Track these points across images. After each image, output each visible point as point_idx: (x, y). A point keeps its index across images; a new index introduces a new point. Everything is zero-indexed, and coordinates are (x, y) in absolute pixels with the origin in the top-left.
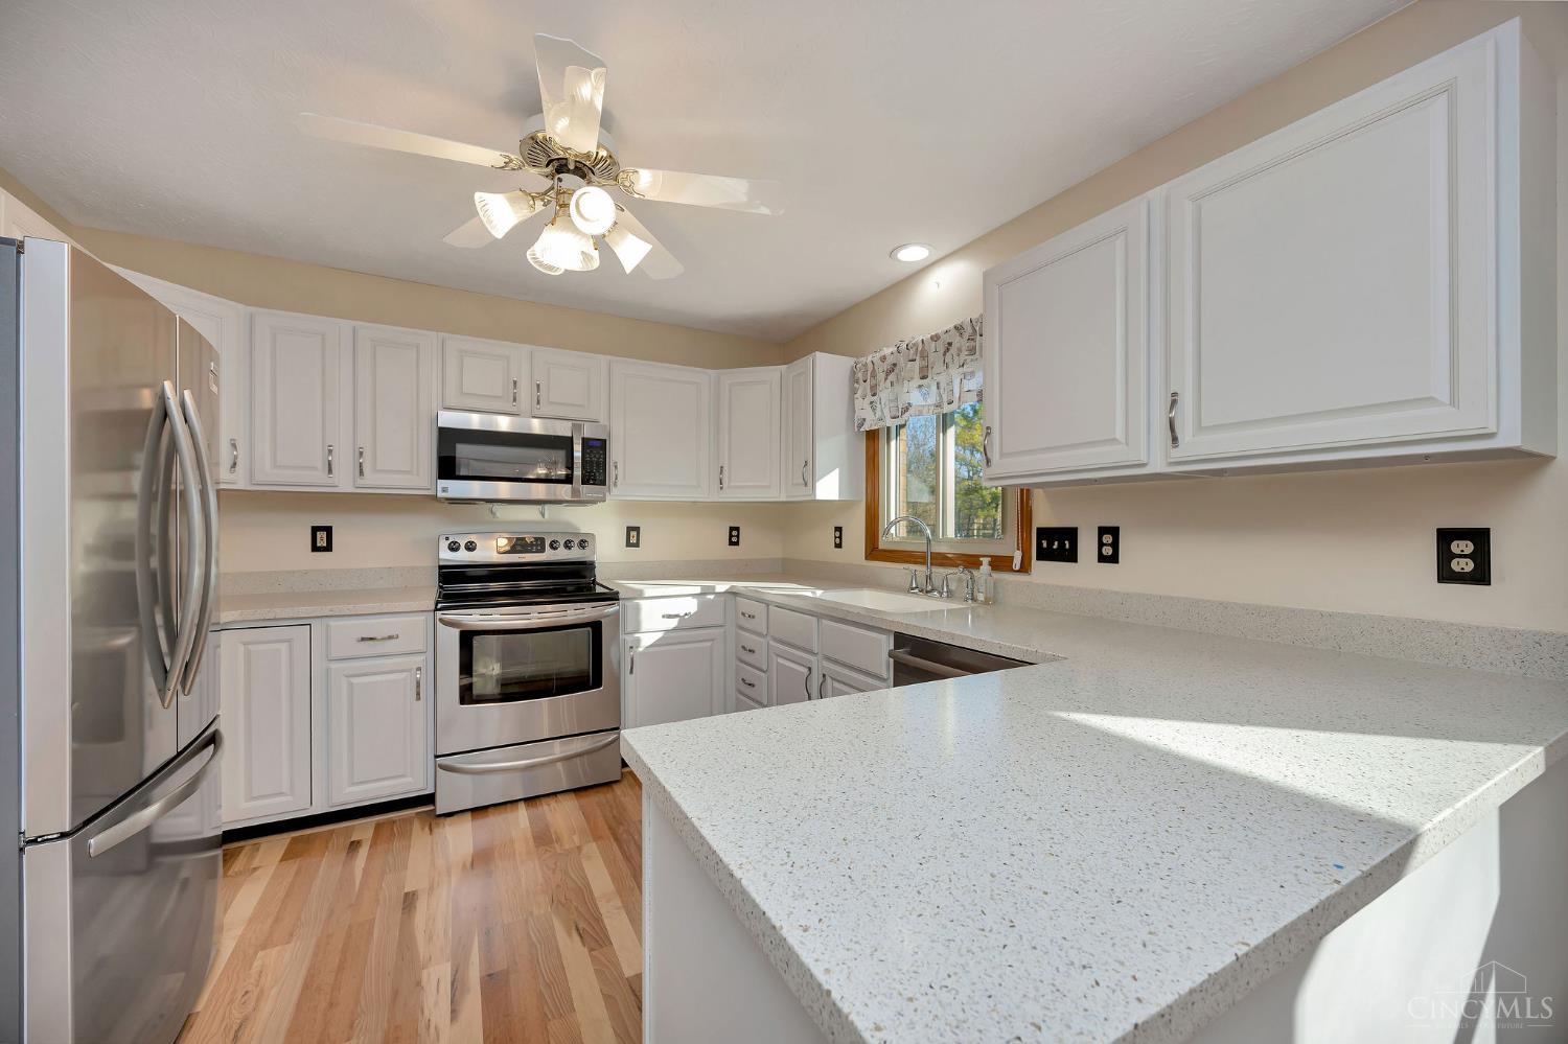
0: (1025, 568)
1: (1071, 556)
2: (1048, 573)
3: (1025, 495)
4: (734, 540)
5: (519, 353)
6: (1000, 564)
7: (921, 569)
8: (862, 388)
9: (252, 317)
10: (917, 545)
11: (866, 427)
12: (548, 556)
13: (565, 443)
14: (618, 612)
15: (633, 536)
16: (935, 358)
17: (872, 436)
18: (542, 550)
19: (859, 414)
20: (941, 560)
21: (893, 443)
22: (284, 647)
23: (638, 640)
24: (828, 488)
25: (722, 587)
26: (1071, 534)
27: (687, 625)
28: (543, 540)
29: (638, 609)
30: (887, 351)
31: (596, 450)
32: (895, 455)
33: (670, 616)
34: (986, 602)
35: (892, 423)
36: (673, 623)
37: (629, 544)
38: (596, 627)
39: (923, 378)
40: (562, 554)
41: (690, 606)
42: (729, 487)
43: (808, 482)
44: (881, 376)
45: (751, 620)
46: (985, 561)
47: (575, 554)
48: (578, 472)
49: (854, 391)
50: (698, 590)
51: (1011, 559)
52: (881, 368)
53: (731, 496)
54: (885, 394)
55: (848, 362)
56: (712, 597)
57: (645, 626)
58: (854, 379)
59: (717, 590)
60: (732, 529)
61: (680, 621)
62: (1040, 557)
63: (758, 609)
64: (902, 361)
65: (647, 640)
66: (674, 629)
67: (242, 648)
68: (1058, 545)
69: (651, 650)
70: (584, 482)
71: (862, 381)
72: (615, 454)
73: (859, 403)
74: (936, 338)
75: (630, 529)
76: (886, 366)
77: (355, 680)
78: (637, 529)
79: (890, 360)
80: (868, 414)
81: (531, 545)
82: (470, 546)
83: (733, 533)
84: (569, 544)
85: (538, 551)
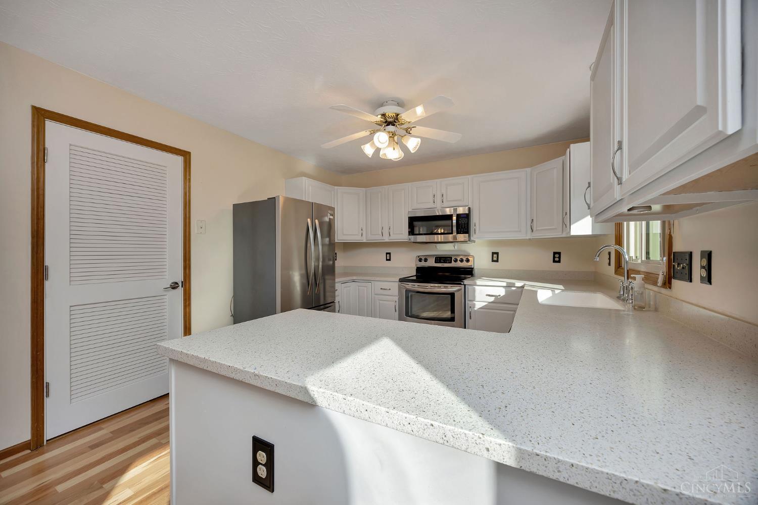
1: (688, 279)
4: (557, 259)
12: (453, 264)
13: (448, 218)
15: (495, 257)
18: (451, 262)
22: (366, 288)
23: (474, 305)
25: (519, 284)
27: (498, 301)
28: (451, 258)
29: (474, 290)
31: (464, 219)
33: (489, 295)
36: (492, 299)
37: (493, 261)
38: (452, 295)
40: (458, 264)
41: (501, 292)
47: (464, 264)
48: (455, 229)
50: (505, 284)
53: (537, 235)
56: (514, 288)
57: (477, 299)
59: (516, 286)
60: (555, 253)
61: (495, 298)
65: (478, 305)
66: (492, 302)
67: (357, 287)
69: (479, 310)
70: (458, 233)
72: (474, 219)
75: (493, 253)
77: (381, 302)
78: (497, 253)
81: (447, 260)
82: (426, 260)
83: (557, 257)
84: (462, 261)
85: (449, 263)
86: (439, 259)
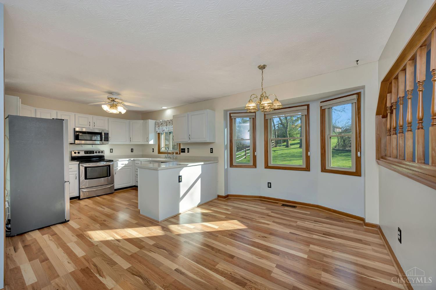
0: (180, 154)
1: (184, 152)
2: (182, 154)
3: (180, 144)
4: (132, 151)
5: (90, 117)
6: (177, 153)
7: (167, 155)
8: (157, 126)
9: (36, 109)
10: (166, 151)
11: (158, 132)
13: (100, 134)
14: (113, 164)
15: (111, 150)
16: (168, 124)
17: (159, 134)
18: (94, 153)
19: (156, 130)
20: (170, 153)
21: (162, 136)
23: (118, 168)
24: (151, 142)
26: (184, 149)
27: (126, 166)
28: (93, 151)
29: (117, 163)
30: (161, 121)
31: (107, 135)
32: (163, 137)
33: (122, 164)
34: (175, 159)
35: (162, 132)
36: (124, 165)
37: (111, 152)
38: (109, 166)
39: (166, 126)
40: (98, 154)
41: (127, 162)
42: (132, 141)
43: (148, 141)
44: (160, 125)
45: (138, 164)
46: (175, 153)
47: (100, 154)
48: (103, 139)
49: (155, 126)
50: (128, 160)
51: (178, 153)
52: (160, 123)
53: (132, 143)
54: (161, 128)
55: (154, 121)
57: (118, 166)
58: (155, 124)
59: (131, 160)
60: (132, 149)
62: (181, 152)
63: (140, 162)
64: (163, 123)
65: (119, 168)
66: (124, 167)
68: (183, 151)
70: (104, 141)
71: (157, 125)
73: (156, 128)
74: (168, 121)
75: (111, 149)
76: (161, 123)
79: (162, 122)
80: (158, 130)
81: (91, 152)
82: (79, 153)
83: (132, 150)
84: (99, 152)
85: (93, 154)
86: (86, 152)
